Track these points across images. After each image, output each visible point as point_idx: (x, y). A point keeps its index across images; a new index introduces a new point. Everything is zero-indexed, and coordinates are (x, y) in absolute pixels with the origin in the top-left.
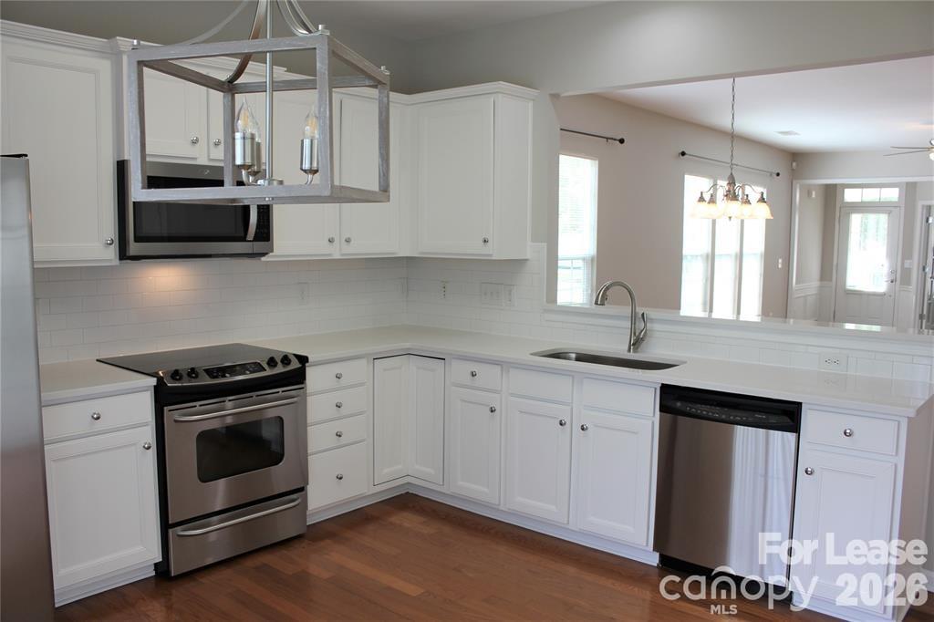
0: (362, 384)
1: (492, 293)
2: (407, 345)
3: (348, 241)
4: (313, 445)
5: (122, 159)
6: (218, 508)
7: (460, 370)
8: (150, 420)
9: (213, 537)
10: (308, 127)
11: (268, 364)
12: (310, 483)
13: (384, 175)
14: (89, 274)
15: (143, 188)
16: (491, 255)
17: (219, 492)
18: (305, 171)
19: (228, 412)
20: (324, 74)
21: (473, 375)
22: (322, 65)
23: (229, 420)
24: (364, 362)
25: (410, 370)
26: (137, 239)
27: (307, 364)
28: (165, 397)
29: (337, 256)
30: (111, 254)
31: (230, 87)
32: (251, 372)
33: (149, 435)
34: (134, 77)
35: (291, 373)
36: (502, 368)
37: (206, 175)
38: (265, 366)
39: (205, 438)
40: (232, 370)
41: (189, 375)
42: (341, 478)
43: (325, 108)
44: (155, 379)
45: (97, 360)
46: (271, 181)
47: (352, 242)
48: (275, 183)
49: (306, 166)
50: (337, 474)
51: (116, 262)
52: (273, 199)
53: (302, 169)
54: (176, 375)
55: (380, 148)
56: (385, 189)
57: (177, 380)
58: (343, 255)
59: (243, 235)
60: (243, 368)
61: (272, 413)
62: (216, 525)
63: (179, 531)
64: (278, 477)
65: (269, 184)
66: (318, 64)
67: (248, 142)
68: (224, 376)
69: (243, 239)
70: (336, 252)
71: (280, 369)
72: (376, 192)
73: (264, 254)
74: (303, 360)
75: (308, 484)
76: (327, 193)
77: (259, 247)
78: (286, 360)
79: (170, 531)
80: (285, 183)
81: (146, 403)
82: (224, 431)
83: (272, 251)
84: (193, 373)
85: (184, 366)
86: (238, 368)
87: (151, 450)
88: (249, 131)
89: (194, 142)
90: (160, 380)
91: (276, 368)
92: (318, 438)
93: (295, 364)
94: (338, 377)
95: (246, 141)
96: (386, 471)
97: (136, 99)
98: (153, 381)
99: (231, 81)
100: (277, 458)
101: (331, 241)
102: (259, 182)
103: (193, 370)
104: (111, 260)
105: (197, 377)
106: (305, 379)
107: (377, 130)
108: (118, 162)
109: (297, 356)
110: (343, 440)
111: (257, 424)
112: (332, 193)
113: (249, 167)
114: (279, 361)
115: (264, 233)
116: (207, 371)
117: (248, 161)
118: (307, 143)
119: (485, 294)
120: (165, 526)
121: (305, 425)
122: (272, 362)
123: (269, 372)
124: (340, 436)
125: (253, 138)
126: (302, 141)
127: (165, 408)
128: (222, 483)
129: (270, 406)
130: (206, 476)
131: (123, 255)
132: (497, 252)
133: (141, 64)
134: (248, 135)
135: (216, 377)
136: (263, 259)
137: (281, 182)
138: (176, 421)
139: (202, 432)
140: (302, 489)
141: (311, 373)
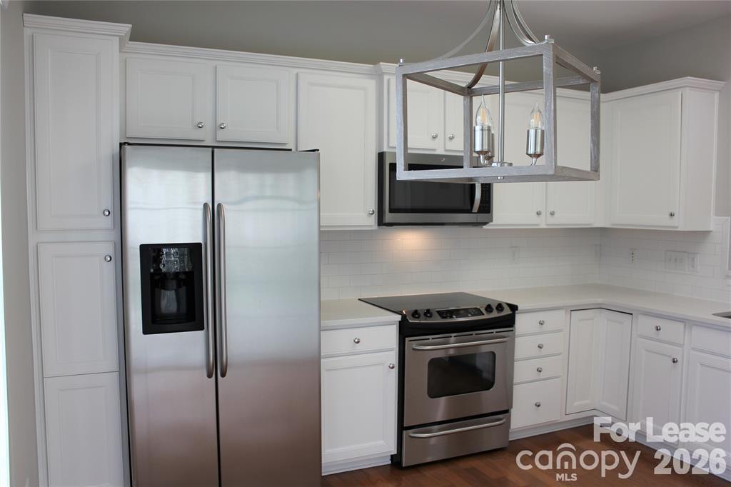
0: (560, 331)
1: (676, 260)
2: (600, 300)
3: (552, 214)
4: (518, 377)
5: (382, 151)
6: (439, 419)
7: (646, 325)
8: (395, 347)
9: (433, 441)
10: (533, 120)
11: (486, 309)
12: (514, 406)
13: (595, 158)
14: (356, 235)
15: (405, 170)
16: (677, 227)
17: (441, 408)
18: (530, 155)
19: (451, 345)
20: (550, 75)
21: (658, 329)
22: (548, 67)
23: (452, 352)
24: (562, 313)
25: (601, 321)
26: (391, 211)
27: (516, 312)
28: (406, 330)
29: (543, 226)
30: (373, 221)
31: (469, 92)
32: (473, 316)
33: (393, 358)
34: (400, 87)
35: (503, 318)
36: (685, 325)
37: (443, 162)
38: (484, 312)
39: (434, 364)
40: (457, 312)
41: (425, 314)
42: (539, 406)
43: (551, 103)
44: (400, 316)
45: (359, 300)
46: (502, 163)
47: (556, 215)
48: (506, 165)
49: (532, 151)
50: (536, 401)
51: (375, 227)
52: (504, 177)
53: (527, 154)
54: (415, 314)
55: (592, 135)
56: (596, 169)
57: (415, 317)
58: (547, 225)
59: (469, 208)
60: (467, 312)
61: (485, 349)
62: (436, 432)
63: (411, 433)
64: (488, 399)
65: (501, 165)
66: (544, 67)
67: (486, 133)
68: (451, 317)
69: (469, 211)
70: (542, 223)
71: (495, 314)
72: (587, 172)
73: (485, 224)
74: (514, 308)
75: (511, 407)
76: (551, 172)
77: (482, 217)
78: (500, 307)
79: (404, 432)
80: (514, 165)
81: (392, 334)
82: (447, 360)
83: (492, 221)
84: (428, 313)
85: (422, 308)
86: (462, 312)
87: (394, 369)
88: (487, 123)
89: (434, 137)
90: (404, 317)
91: (492, 314)
92: (522, 371)
93: (507, 311)
94: (541, 323)
95: (484, 132)
96: (576, 404)
97: (401, 103)
98: (399, 318)
99: (470, 87)
100: (488, 384)
101: (538, 214)
102: (493, 165)
103: (428, 311)
104: (371, 226)
105: (431, 317)
106: (514, 323)
107: (590, 120)
108: (379, 154)
109: (510, 305)
110: (542, 375)
111: (473, 356)
112: (555, 172)
113: (486, 152)
114: (494, 308)
115: (486, 207)
116: (439, 312)
117: (486, 148)
118: (532, 132)
119: (670, 260)
120: (401, 428)
121: (513, 361)
122: (489, 309)
123: (486, 316)
124: (540, 371)
125: (489, 130)
126: (528, 131)
127: (407, 339)
128: (443, 400)
129: (484, 343)
130: (434, 393)
131: (381, 222)
132: (681, 224)
133: (406, 76)
134: (486, 128)
135: (445, 318)
136: (485, 227)
137: (511, 164)
138: (414, 349)
139: (432, 359)
140: (507, 411)
141: (519, 319)
